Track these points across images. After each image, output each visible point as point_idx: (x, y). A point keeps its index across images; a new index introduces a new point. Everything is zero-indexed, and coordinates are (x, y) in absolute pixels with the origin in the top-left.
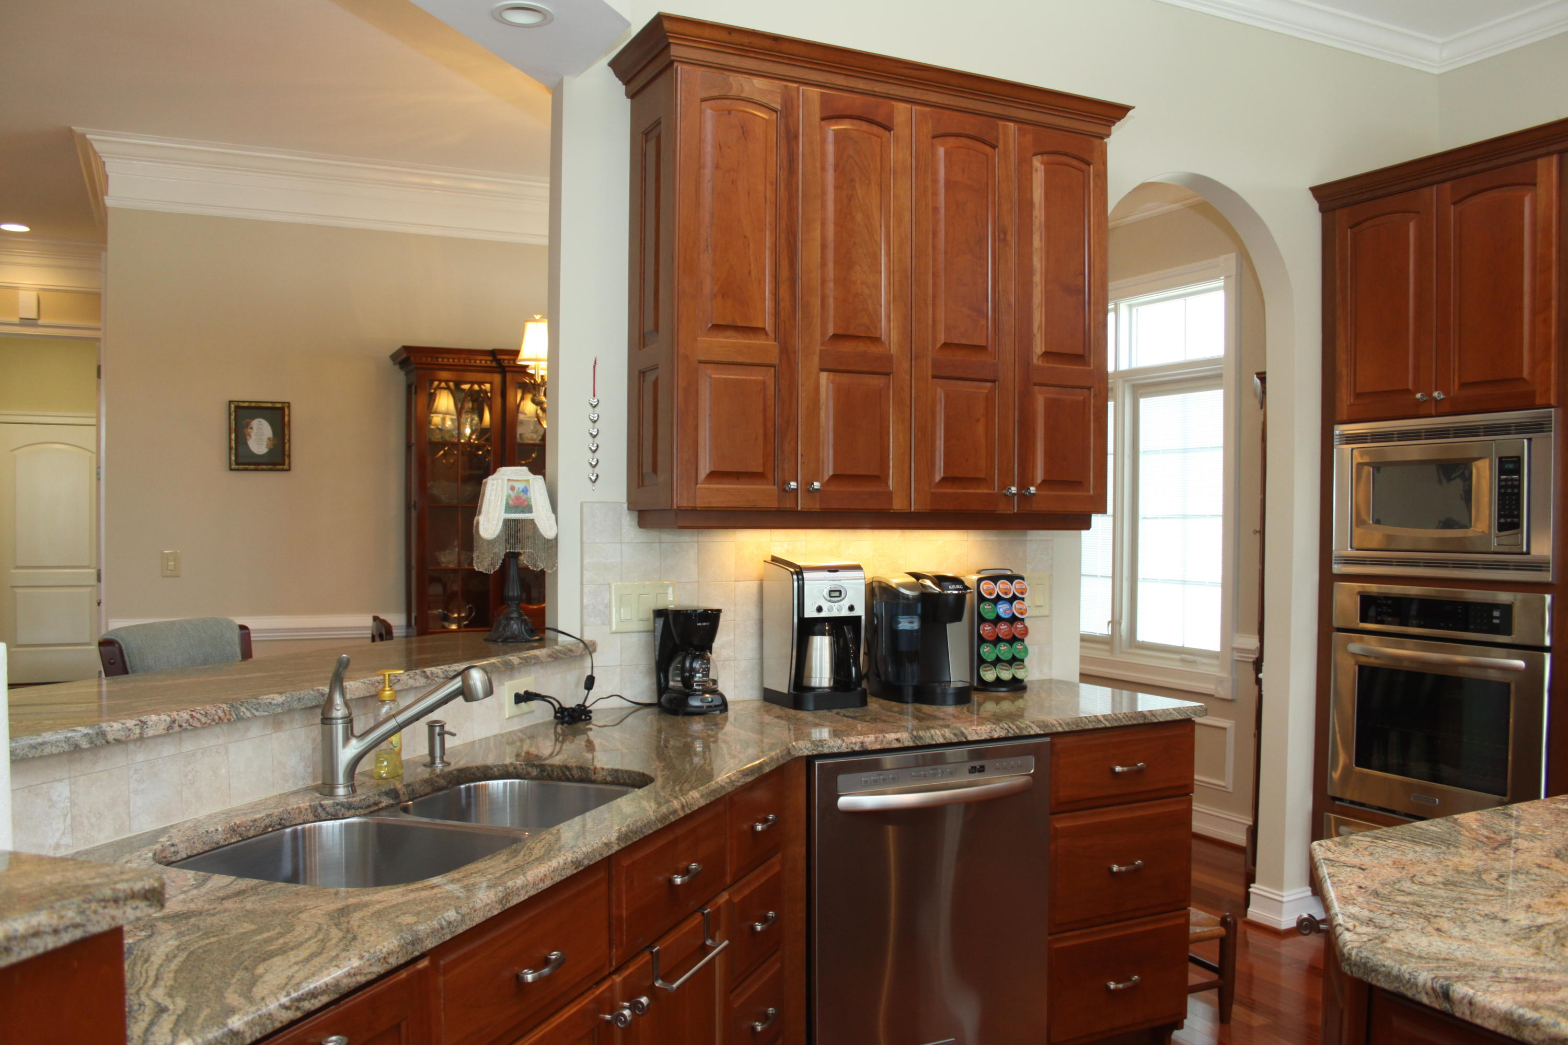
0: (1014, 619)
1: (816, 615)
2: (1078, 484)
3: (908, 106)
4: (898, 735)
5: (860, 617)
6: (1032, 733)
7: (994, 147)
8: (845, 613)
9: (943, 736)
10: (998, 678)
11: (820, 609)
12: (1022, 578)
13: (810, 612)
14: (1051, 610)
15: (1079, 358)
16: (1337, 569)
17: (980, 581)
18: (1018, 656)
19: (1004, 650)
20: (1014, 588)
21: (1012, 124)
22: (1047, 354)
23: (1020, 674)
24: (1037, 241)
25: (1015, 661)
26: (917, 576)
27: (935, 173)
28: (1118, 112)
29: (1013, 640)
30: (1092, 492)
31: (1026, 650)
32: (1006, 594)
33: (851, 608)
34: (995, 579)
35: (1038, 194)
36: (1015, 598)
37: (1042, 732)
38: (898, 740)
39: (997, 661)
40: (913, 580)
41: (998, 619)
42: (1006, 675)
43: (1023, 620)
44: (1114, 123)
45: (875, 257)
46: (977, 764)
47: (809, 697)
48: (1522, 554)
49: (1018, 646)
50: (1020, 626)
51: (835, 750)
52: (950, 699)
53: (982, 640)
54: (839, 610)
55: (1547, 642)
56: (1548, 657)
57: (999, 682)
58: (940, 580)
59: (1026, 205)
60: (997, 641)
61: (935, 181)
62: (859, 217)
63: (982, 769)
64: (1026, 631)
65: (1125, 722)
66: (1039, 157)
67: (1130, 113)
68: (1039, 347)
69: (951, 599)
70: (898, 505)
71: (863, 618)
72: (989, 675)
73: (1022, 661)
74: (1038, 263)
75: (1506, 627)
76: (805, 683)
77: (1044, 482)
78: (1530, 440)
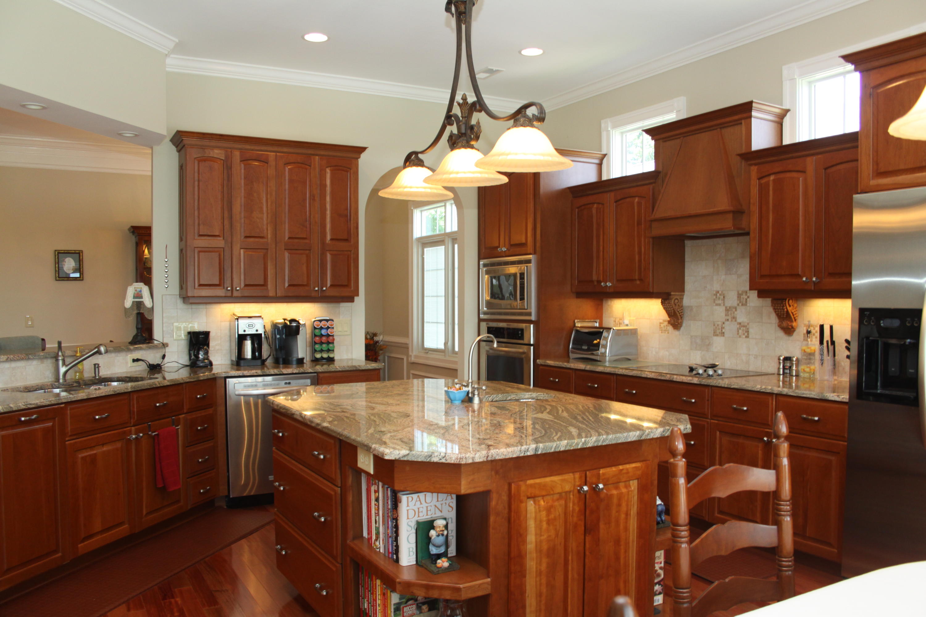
0: (328, 336)
1: (243, 333)
2: (347, 286)
3: (275, 154)
4: (257, 371)
5: (261, 334)
6: (309, 371)
7: (310, 166)
8: (254, 332)
9: (274, 372)
10: (322, 357)
11: (245, 331)
12: (332, 320)
13: (241, 332)
14: (351, 332)
15: (346, 240)
16: (482, 316)
17: (314, 321)
18: (330, 349)
19: (324, 347)
20: (328, 324)
21: (317, 157)
22: (331, 239)
23: (331, 356)
24: (328, 199)
25: (329, 351)
26: (285, 320)
27: (285, 177)
28: (362, 150)
29: (328, 343)
30: (352, 289)
31: (334, 347)
32: (324, 326)
33: (257, 331)
34: (320, 321)
35: (328, 182)
36: (328, 328)
37: (313, 371)
38: (256, 373)
39: (322, 351)
40: (283, 321)
41: (322, 335)
42: (325, 355)
43: (333, 336)
44: (361, 153)
45: (261, 208)
46: (288, 381)
47: (242, 362)
48: (525, 309)
49: (331, 345)
50: (331, 338)
51: (233, 375)
52: (295, 363)
53: (316, 343)
54: (253, 331)
55: (532, 342)
56: (532, 348)
57: (322, 358)
58: (292, 321)
59: (323, 186)
60: (321, 343)
61: (285, 180)
62: (255, 194)
63: (289, 383)
64: (334, 339)
65: (348, 369)
66: (329, 168)
67: (367, 151)
68: (329, 237)
69: (294, 327)
70: (272, 294)
71: (263, 335)
72: (318, 356)
73: (333, 350)
74: (328, 206)
75: (522, 338)
76: (242, 357)
77: (331, 286)
78: (527, 266)
